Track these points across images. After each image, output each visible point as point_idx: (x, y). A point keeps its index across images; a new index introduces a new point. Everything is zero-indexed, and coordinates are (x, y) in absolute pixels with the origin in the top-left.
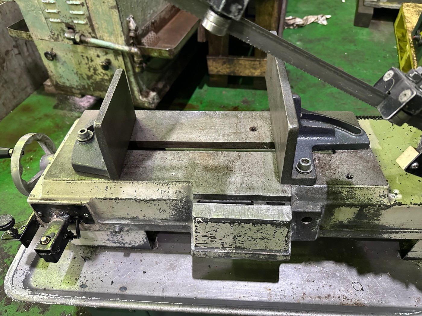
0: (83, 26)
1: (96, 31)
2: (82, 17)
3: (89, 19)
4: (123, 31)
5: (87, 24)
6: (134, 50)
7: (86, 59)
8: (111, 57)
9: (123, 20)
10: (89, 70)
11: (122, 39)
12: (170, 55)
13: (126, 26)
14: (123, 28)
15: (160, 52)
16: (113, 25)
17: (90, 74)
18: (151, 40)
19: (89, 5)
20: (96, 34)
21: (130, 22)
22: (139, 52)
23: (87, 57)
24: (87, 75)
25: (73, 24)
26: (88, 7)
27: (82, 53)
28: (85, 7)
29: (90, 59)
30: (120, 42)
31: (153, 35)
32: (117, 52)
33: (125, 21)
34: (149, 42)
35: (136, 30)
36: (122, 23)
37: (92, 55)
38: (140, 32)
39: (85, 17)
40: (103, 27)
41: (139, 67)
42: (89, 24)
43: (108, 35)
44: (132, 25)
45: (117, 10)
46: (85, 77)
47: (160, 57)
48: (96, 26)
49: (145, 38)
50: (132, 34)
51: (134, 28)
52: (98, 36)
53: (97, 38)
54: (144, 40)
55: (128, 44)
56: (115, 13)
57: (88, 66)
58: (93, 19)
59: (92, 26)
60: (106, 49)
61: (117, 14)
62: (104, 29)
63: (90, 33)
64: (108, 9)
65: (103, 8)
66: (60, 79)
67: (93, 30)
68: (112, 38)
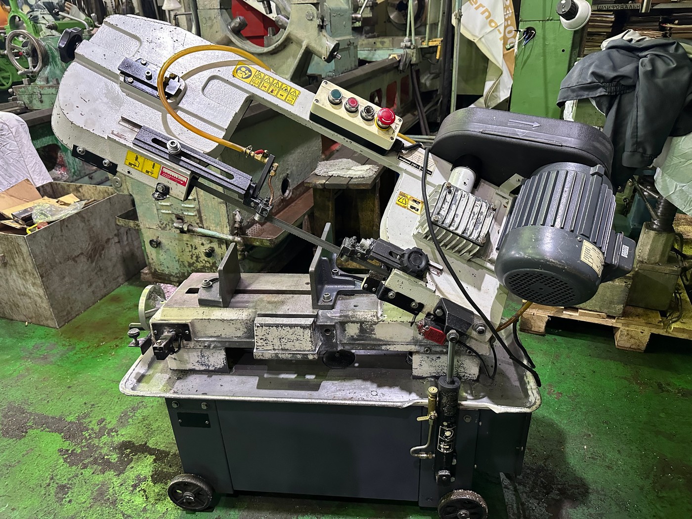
0: (193, 217)
1: (204, 222)
2: (192, 209)
3: (199, 211)
4: (228, 222)
5: (196, 215)
6: (238, 239)
7: (190, 247)
8: (215, 245)
9: (230, 213)
10: (192, 258)
11: (227, 230)
12: (271, 244)
13: (232, 218)
14: (228, 220)
15: (262, 241)
16: (220, 217)
17: (191, 261)
18: (255, 231)
19: (200, 200)
20: (203, 225)
21: (236, 215)
22: (242, 241)
23: (191, 245)
24: (188, 262)
25: (183, 215)
26: (199, 202)
27: (187, 241)
28: (197, 202)
29: (194, 247)
30: (225, 232)
31: (258, 227)
32: (221, 241)
33: (231, 214)
34: (253, 233)
35: (241, 222)
36: (228, 216)
37: (197, 243)
38: (245, 223)
39: (195, 209)
40: (211, 218)
41: (240, 254)
42: (198, 215)
43: (215, 225)
44: (238, 218)
45: (225, 205)
46: (186, 264)
47: (261, 245)
48: (204, 218)
49: (250, 229)
50: (237, 225)
51: (239, 220)
52: (205, 227)
53: (204, 228)
54: (248, 231)
55: (232, 234)
56: (222, 207)
57: (191, 253)
58: (202, 212)
59: (200, 217)
60: (211, 238)
61: (225, 208)
62: (211, 221)
63: (197, 224)
64: (217, 204)
65: (213, 203)
66: (159, 267)
67: (201, 221)
68: (218, 228)
